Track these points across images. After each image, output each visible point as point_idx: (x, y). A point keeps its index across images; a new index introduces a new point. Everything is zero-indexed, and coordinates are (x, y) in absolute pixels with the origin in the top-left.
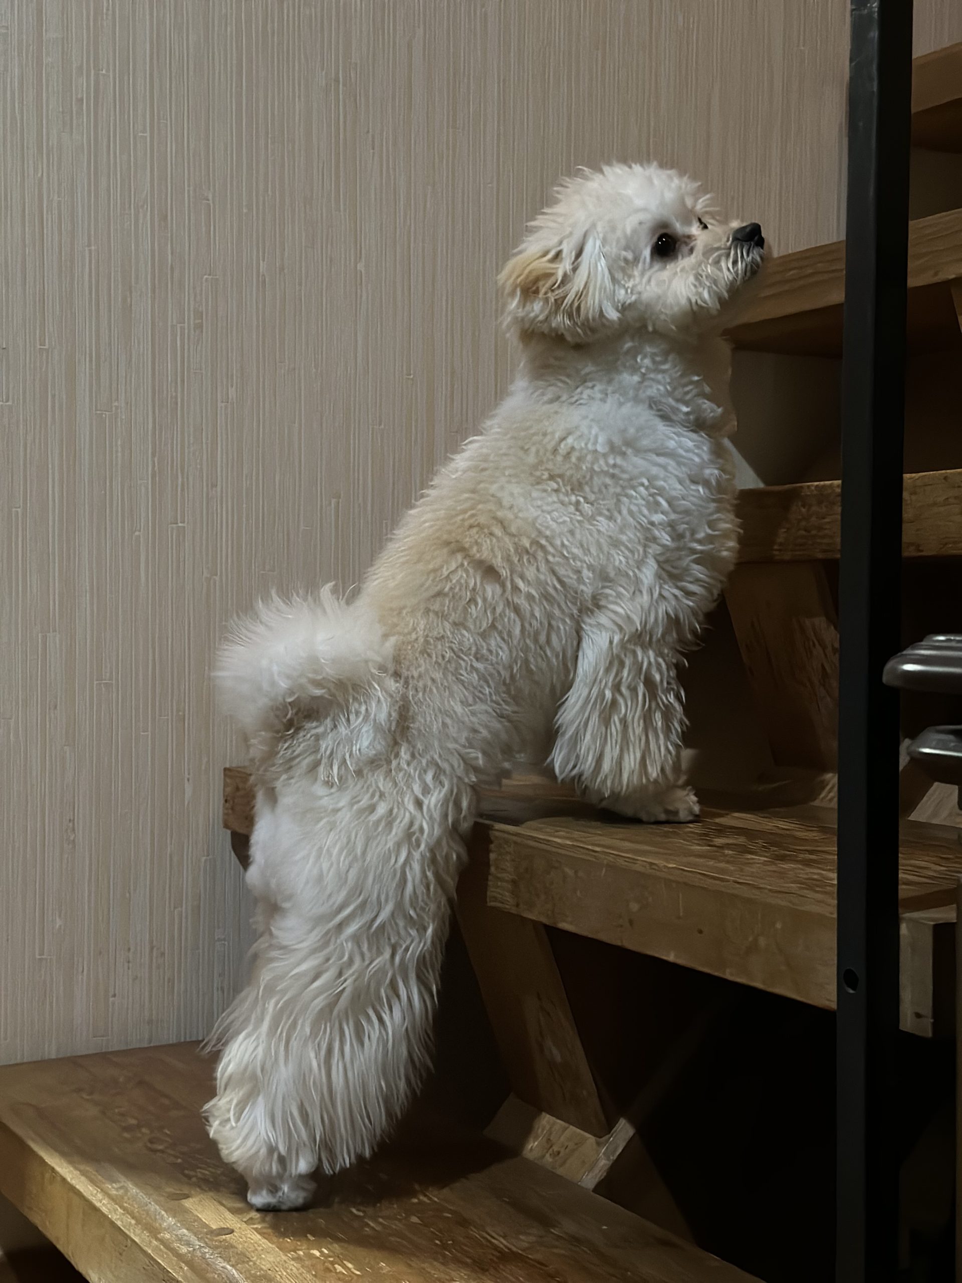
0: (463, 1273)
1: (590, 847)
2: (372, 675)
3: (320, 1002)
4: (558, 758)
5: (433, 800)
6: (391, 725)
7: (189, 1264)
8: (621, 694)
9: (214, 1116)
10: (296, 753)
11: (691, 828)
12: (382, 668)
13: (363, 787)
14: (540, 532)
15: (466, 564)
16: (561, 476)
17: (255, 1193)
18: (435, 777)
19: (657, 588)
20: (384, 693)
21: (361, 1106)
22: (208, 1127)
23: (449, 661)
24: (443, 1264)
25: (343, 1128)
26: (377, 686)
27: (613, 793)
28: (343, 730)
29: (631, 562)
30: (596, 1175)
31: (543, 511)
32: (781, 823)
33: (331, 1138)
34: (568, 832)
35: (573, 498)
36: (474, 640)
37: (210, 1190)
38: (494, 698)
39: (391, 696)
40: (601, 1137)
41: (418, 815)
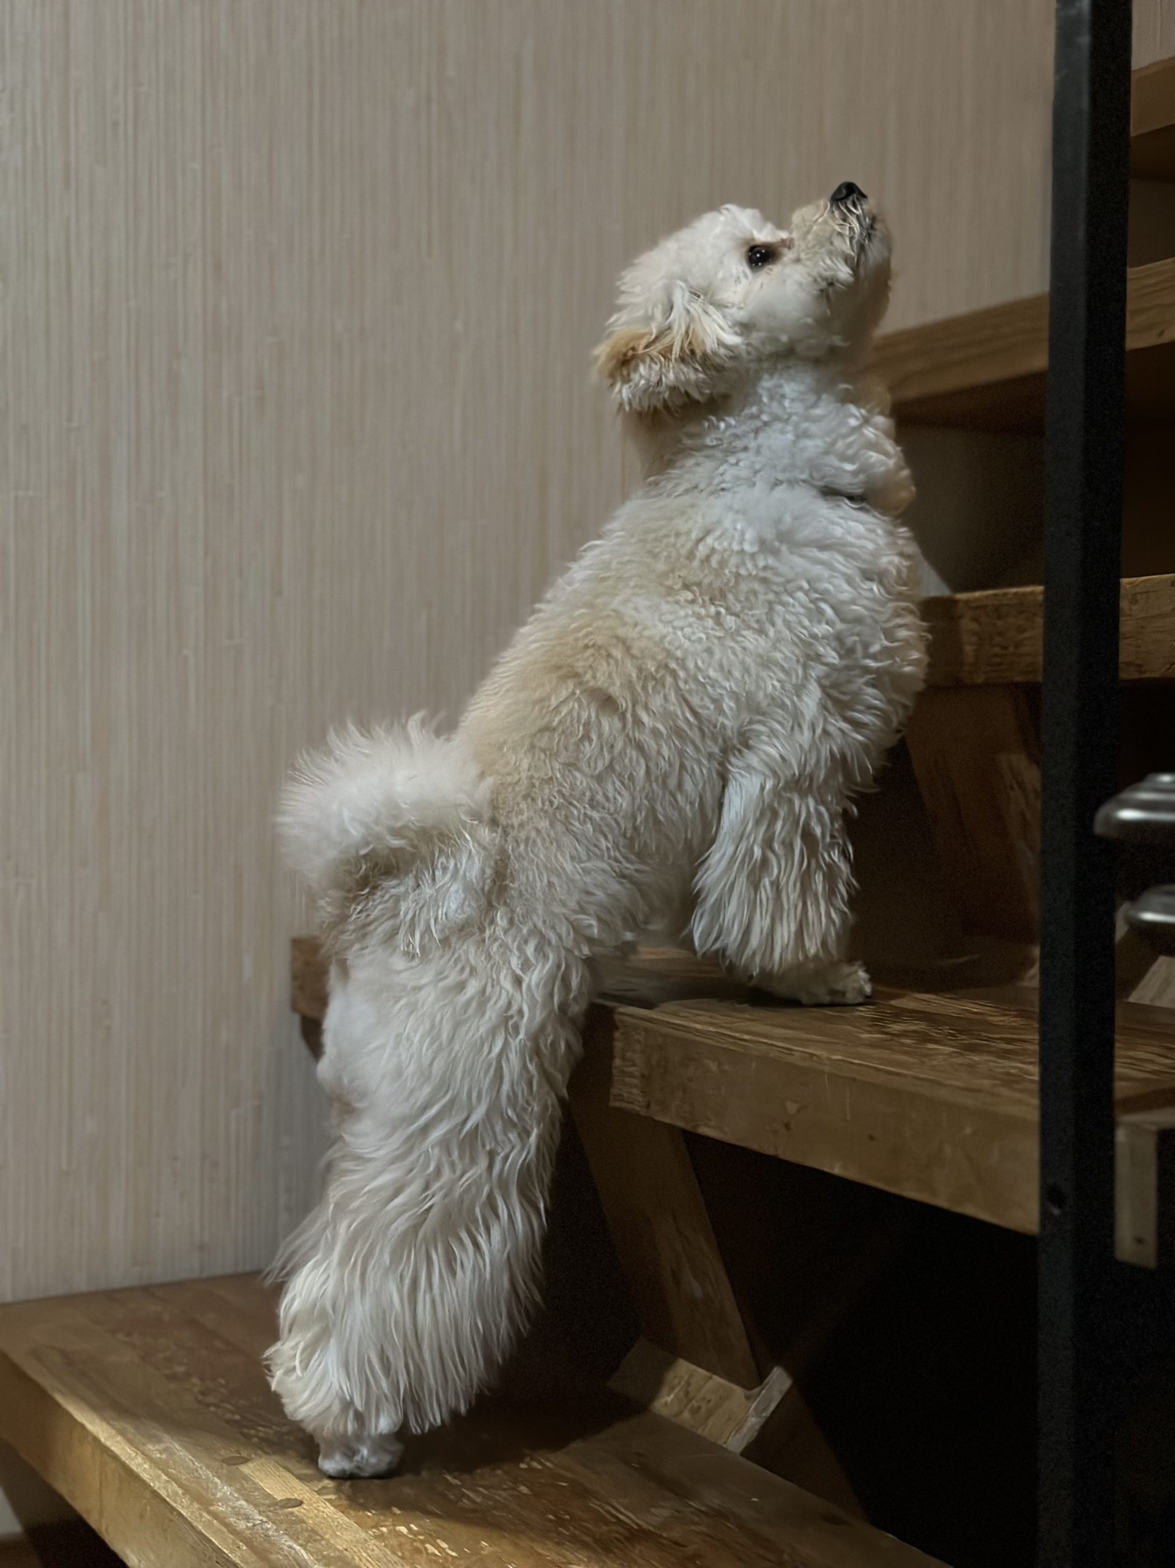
0: (582, 1555)
1: (737, 1035)
2: (464, 824)
3: (401, 1224)
4: (698, 928)
5: (534, 977)
6: (484, 884)
7: (248, 1542)
8: (773, 852)
9: (276, 1364)
10: (371, 917)
11: (861, 1011)
12: (476, 815)
13: (450, 960)
14: (669, 654)
15: (578, 692)
16: (699, 584)
17: (326, 1457)
18: (539, 949)
19: (821, 721)
20: (476, 845)
21: (452, 1351)
22: (269, 1378)
23: (557, 808)
24: (558, 1544)
25: (431, 1380)
26: (468, 837)
27: (762, 971)
28: (427, 891)
29: (788, 686)
30: (745, 1436)
31: (674, 628)
32: (972, 1005)
33: (418, 1389)
34: (711, 1017)
35: (712, 609)
36: (587, 783)
37: (274, 1453)
38: (612, 853)
39: (485, 848)
40: (751, 1389)
41: (518, 996)
